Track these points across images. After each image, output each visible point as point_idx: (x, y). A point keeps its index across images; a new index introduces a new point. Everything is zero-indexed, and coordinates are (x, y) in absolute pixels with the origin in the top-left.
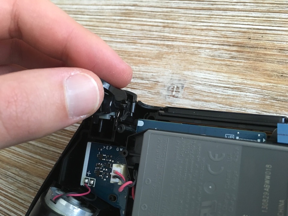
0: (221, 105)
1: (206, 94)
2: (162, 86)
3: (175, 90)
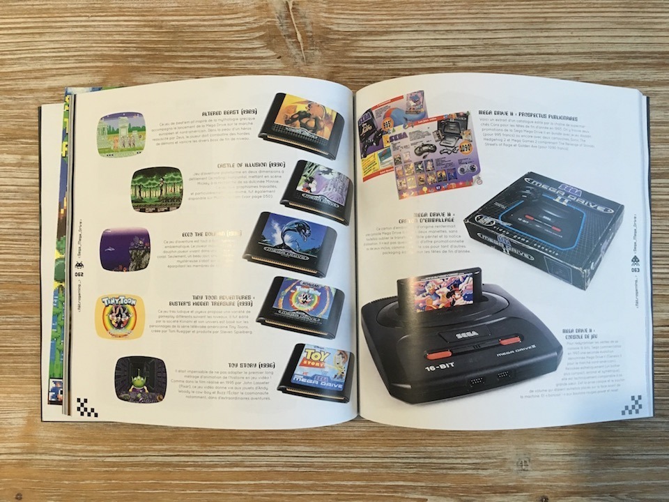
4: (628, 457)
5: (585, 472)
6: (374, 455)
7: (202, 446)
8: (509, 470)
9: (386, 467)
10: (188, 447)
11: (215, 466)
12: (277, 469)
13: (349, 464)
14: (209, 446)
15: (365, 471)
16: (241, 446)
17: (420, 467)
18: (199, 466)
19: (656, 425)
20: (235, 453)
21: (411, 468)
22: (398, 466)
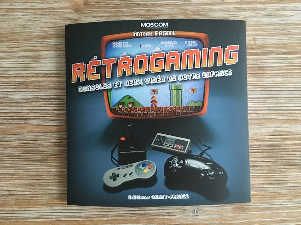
0: (218, 215)
1: (210, 211)
2: (188, 211)
3: (195, 212)
4: (252, 207)
5: (229, 215)
6: (114, 210)
7: (19, 208)
8: (188, 215)
9: (121, 216)
10: (12, 209)
11: (27, 218)
12: (61, 219)
13: (101, 215)
14: (23, 208)
15: (110, 219)
16: (41, 207)
17: (139, 215)
18: (19, 219)
19: (267, 189)
20: (38, 212)
21: (134, 216)
22: (128, 216)
